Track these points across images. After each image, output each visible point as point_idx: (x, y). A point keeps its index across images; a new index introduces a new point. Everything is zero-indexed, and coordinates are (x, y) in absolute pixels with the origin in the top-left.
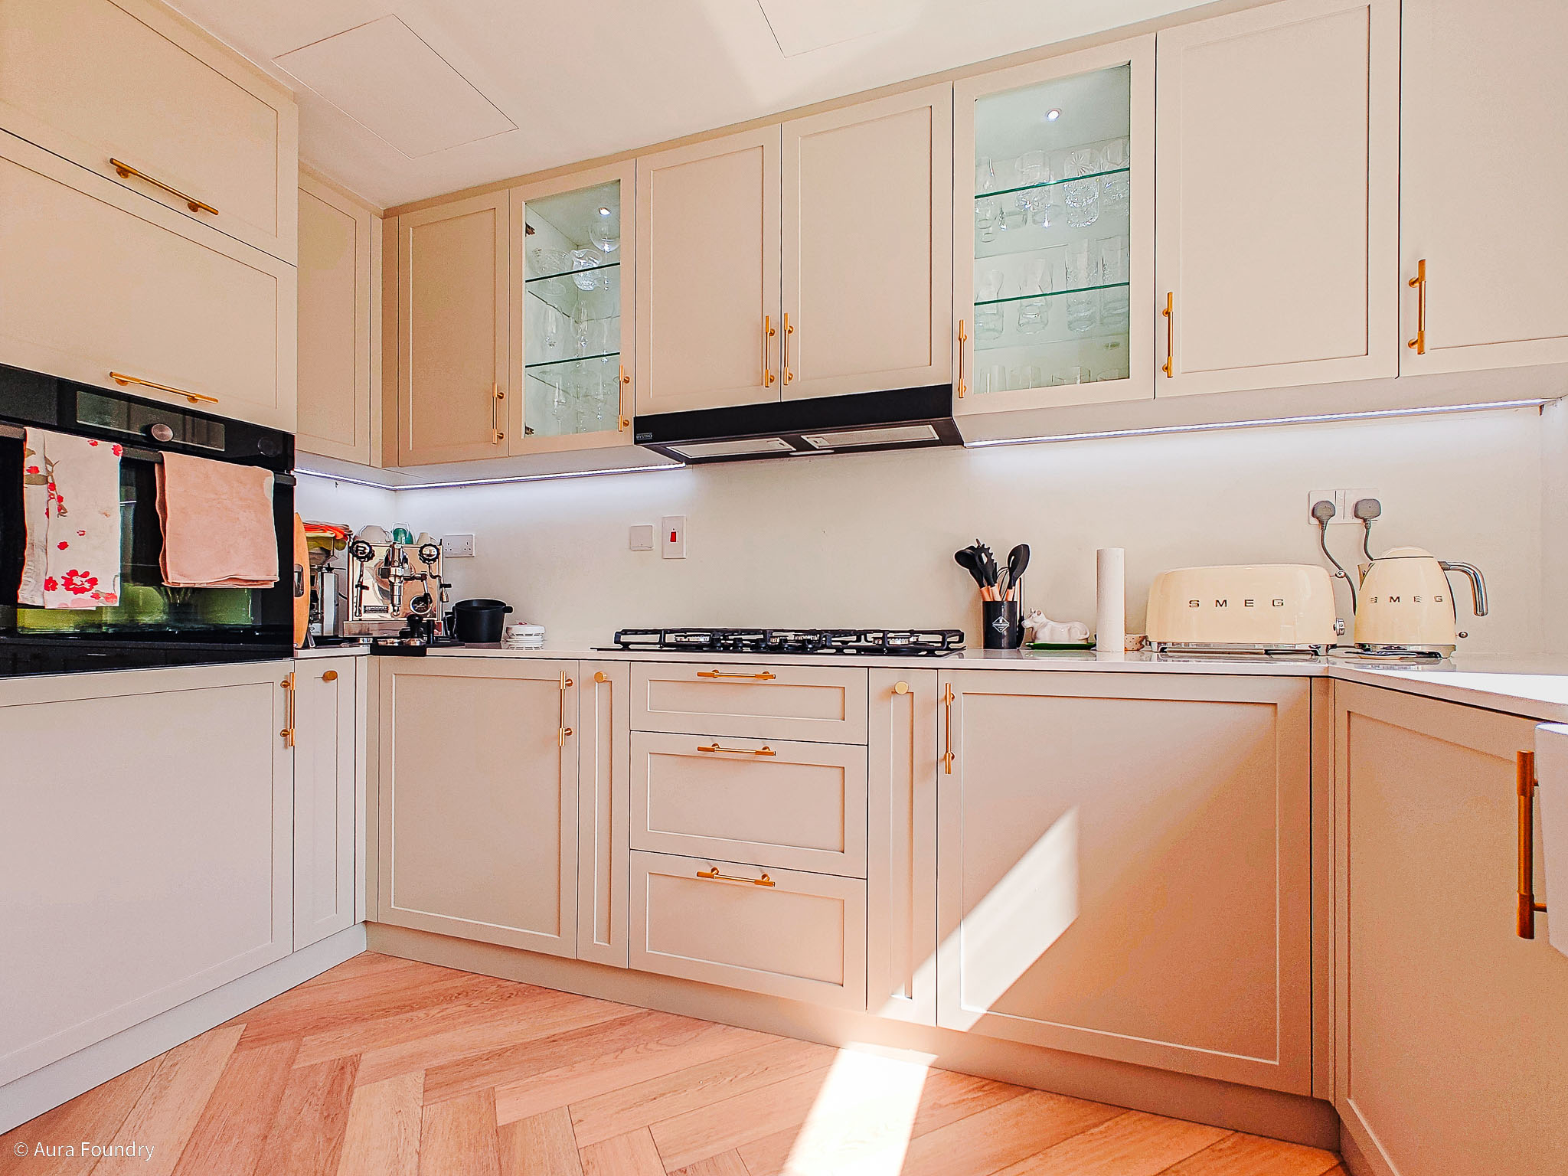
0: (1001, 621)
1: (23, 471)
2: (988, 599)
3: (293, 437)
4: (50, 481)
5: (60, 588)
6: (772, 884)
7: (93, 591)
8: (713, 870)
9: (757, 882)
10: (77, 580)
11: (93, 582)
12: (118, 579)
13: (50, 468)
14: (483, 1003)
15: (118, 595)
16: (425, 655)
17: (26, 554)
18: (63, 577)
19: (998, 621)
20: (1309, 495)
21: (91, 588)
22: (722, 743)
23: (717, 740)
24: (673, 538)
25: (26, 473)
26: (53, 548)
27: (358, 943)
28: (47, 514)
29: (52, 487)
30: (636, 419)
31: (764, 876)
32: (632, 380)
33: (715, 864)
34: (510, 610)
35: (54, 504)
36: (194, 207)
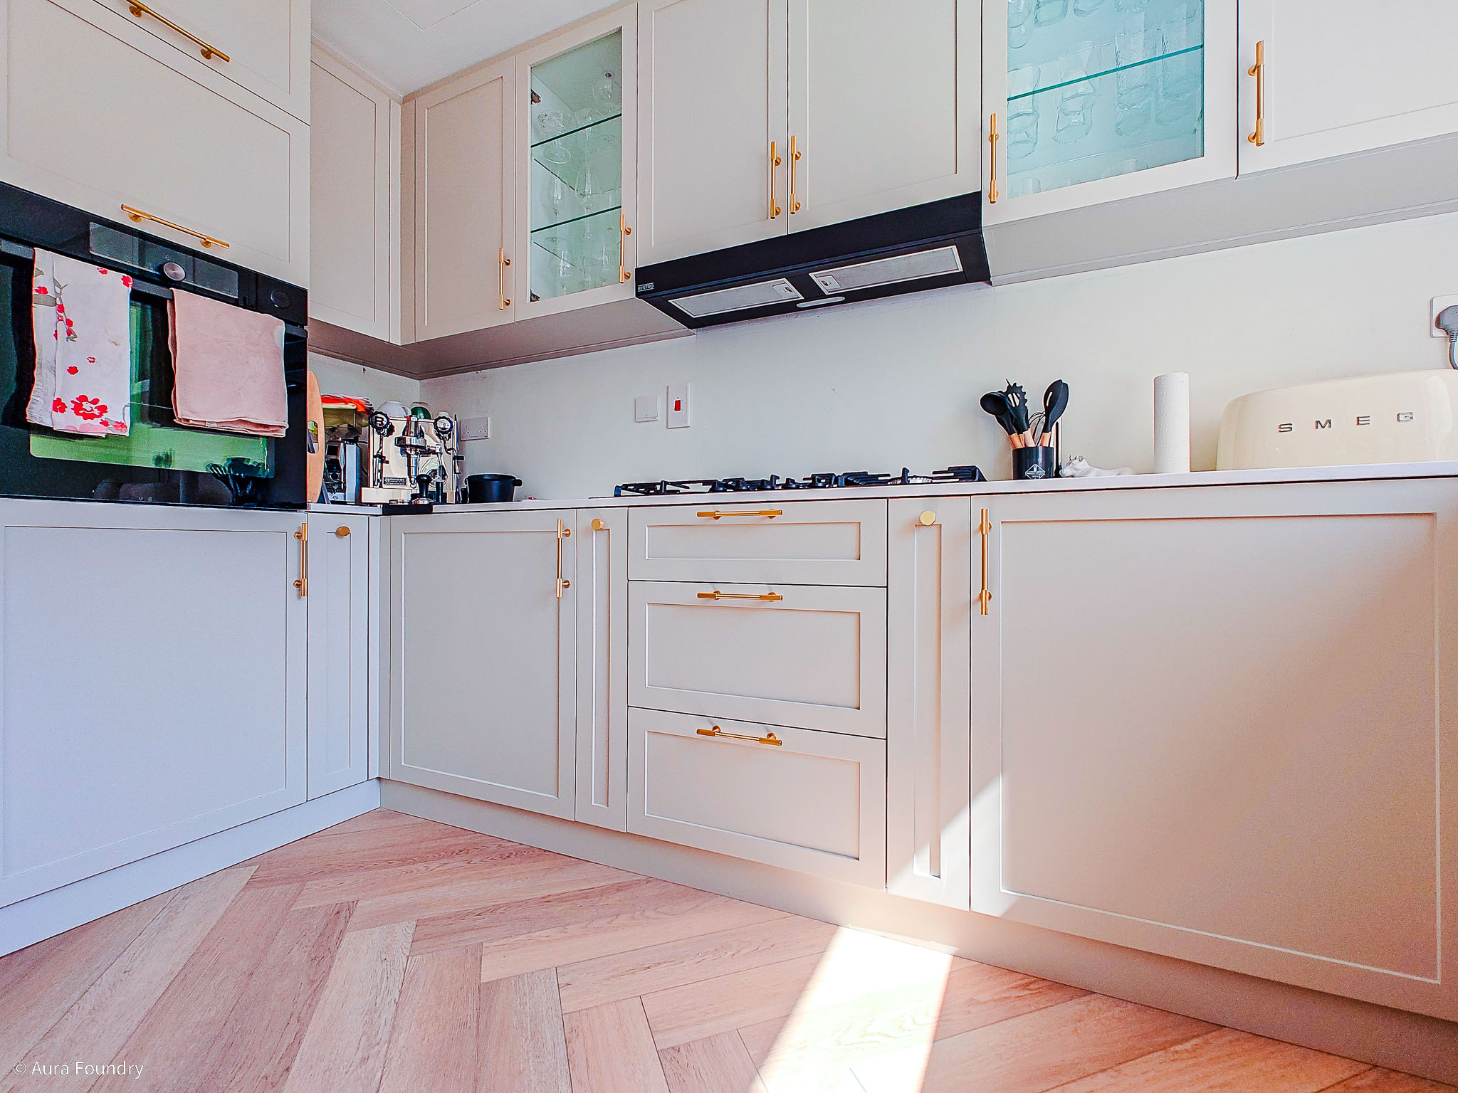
0: (1035, 469)
1: (32, 291)
2: (1019, 446)
3: (305, 292)
4: (59, 303)
5: (69, 411)
6: (779, 743)
7: (103, 418)
8: (715, 728)
9: (761, 740)
10: (86, 406)
11: (103, 409)
12: (128, 409)
13: (58, 290)
14: (482, 861)
15: (128, 425)
16: (430, 512)
17: (35, 374)
18: (72, 402)
19: (1032, 469)
20: (1431, 302)
21: (101, 415)
22: (723, 589)
23: (719, 588)
24: (678, 406)
25: (34, 293)
26: (62, 371)
27: (370, 799)
28: (56, 335)
29: (61, 309)
30: (637, 269)
31: (770, 735)
33: (717, 722)
34: (519, 483)
35: (62, 327)
36: (207, 53)
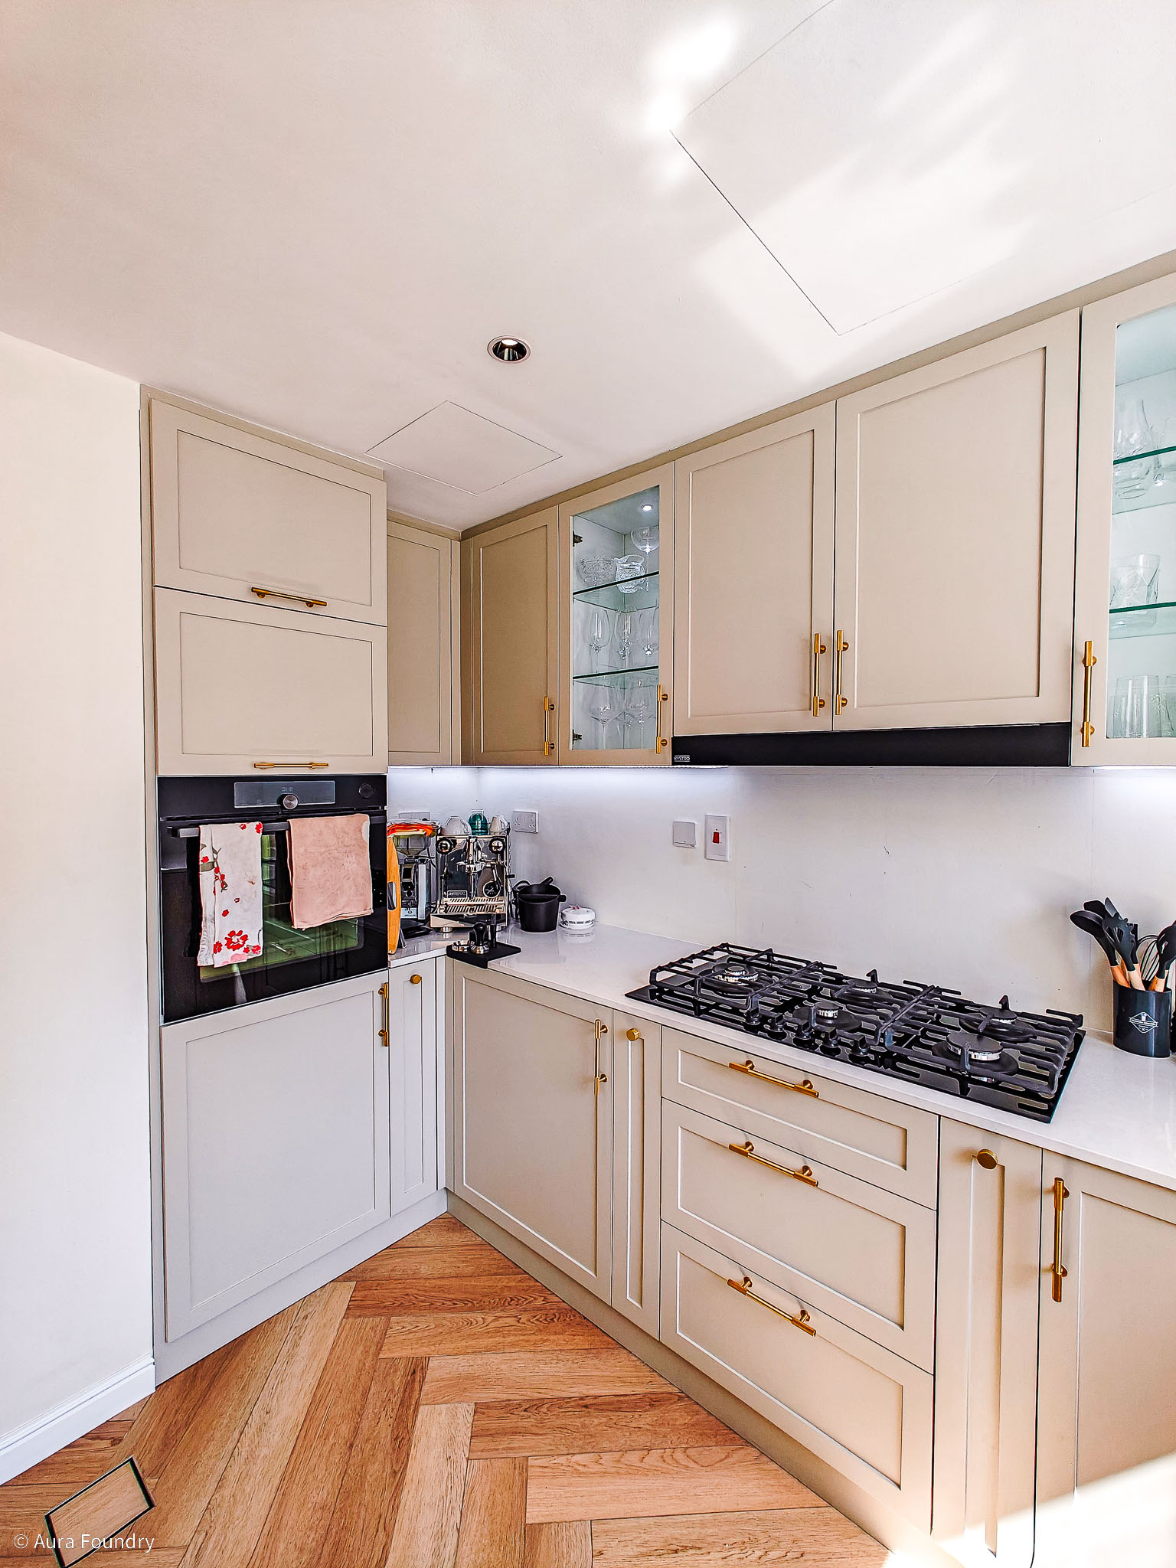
0: (1144, 1018)
1: (199, 862)
2: (1123, 984)
3: (385, 778)
4: (216, 866)
5: (224, 948)
6: (812, 1331)
7: (245, 946)
8: (746, 1280)
10: (235, 939)
11: (245, 938)
12: (261, 932)
13: (215, 856)
14: (529, 1321)
15: (261, 946)
16: (486, 967)
17: (202, 925)
18: (226, 938)
19: (1139, 1018)
21: (244, 943)
24: (716, 838)
25: (201, 863)
26: (219, 917)
27: (439, 1207)
28: (214, 892)
29: (217, 870)
30: (674, 739)
32: (670, 697)
35: (218, 883)
36: (310, 604)
